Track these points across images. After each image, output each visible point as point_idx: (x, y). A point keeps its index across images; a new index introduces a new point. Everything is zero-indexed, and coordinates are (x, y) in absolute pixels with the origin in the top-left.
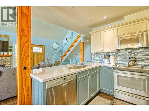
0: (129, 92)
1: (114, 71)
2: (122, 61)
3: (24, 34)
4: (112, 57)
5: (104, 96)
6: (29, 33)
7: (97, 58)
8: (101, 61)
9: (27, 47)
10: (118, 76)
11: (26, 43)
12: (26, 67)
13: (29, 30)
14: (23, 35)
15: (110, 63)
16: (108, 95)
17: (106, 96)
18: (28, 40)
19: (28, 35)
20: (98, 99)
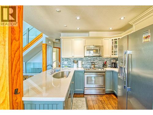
0: (94, 87)
1: (85, 73)
2: (86, 65)
3: (15, 36)
4: (80, 62)
5: (78, 96)
6: (20, 35)
7: (66, 63)
8: (69, 66)
9: (18, 58)
10: (87, 77)
11: (16, 51)
12: (17, 89)
13: (20, 31)
14: (13, 38)
15: (78, 67)
16: (80, 94)
17: (79, 96)
18: (20, 47)
19: (19, 39)
20: (76, 100)
